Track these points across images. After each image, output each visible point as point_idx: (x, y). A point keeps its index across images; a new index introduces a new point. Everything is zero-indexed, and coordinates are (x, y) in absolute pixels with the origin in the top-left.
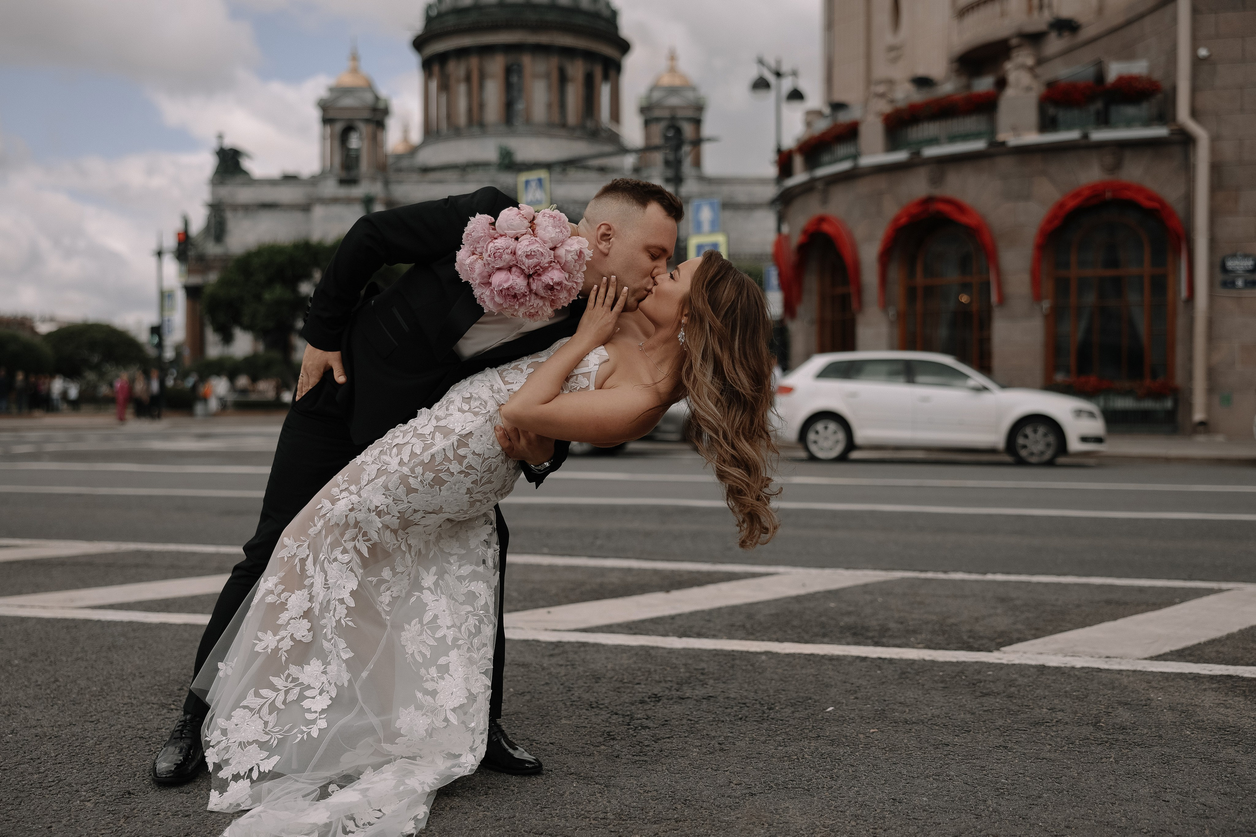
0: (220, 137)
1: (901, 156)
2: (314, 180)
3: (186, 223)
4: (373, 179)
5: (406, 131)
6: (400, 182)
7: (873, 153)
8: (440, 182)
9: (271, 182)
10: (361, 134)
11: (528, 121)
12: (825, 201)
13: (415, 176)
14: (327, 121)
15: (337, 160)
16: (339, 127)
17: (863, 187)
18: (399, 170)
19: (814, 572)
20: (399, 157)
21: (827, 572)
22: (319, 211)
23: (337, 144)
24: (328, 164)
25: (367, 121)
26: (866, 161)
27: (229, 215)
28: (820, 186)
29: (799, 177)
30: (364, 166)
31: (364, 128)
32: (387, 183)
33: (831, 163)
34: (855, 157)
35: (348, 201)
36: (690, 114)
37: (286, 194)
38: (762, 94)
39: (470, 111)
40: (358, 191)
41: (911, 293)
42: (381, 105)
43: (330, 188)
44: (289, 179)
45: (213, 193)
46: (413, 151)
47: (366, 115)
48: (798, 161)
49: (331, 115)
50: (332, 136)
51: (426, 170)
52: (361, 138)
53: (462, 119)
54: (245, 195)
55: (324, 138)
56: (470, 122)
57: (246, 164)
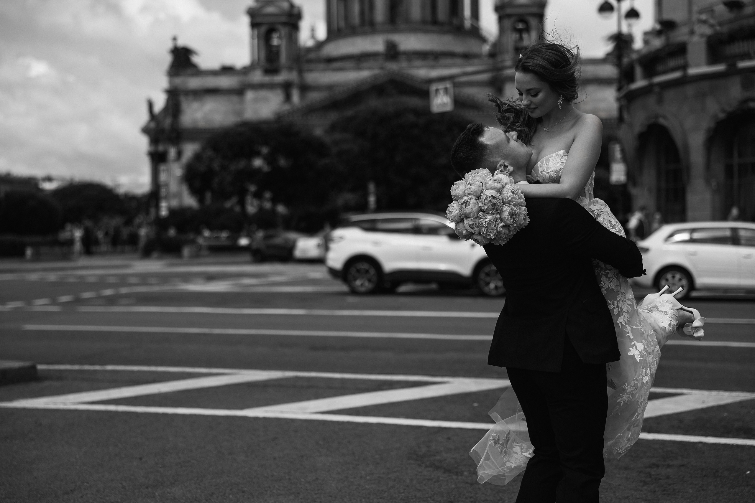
0: (175, 39)
1: (720, 68)
2: (246, 71)
3: (151, 105)
4: (290, 69)
5: (313, 30)
6: (310, 71)
7: (697, 65)
8: (341, 69)
9: (214, 73)
10: (280, 34)
11: (408, 20)
12: (660, 101)
13: (322, 66)
14: (254, 25)
15: (263, 54)
16: (263, 29)
17: (690, 90)
18: (310, 61)
19: (706, 393)
20: (309, 50)
21: (714, 393)
22: (250, 95)
23: (262, 42)
24: (256, 57)
25: (284, 24)
26: (692, 71)
27: (182, 99)
28: (657, 89)
29: (640, 83)
30: (283, 58)
31: (284, 31)
32: (301, 72)
33: (665, 72)
34: (684, 67)
35: (271, 86)
36: (535, 10)
37: (225, 82)
38: (607, 14)
39: (362, 13)
40: (280, 78)
41: (729, 171)
42: (295, 11)
43: (257, 77)
44: (227, 70)
45: (170, 82)
46: (320, 45)
47: (284, 19)
48: (638, 71)
49: (258, 20)
50: (259, 37)
51: (330, 60)
52: (280, 38)
53: (356, 20)
54: (194, 83)
55: (252, 38)
56: (363, 22)
57: (195, 59)
